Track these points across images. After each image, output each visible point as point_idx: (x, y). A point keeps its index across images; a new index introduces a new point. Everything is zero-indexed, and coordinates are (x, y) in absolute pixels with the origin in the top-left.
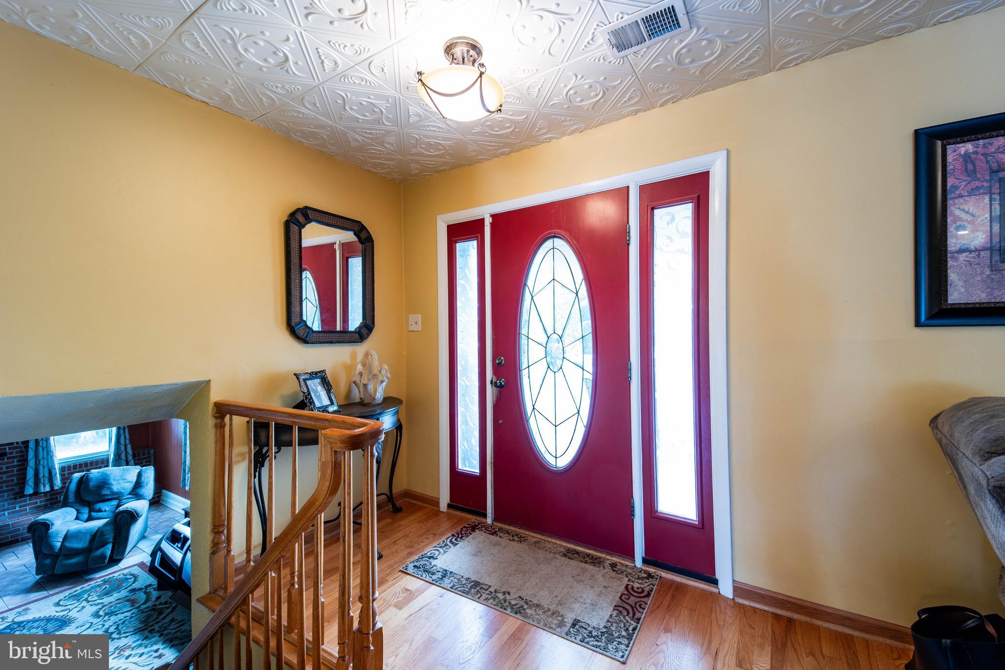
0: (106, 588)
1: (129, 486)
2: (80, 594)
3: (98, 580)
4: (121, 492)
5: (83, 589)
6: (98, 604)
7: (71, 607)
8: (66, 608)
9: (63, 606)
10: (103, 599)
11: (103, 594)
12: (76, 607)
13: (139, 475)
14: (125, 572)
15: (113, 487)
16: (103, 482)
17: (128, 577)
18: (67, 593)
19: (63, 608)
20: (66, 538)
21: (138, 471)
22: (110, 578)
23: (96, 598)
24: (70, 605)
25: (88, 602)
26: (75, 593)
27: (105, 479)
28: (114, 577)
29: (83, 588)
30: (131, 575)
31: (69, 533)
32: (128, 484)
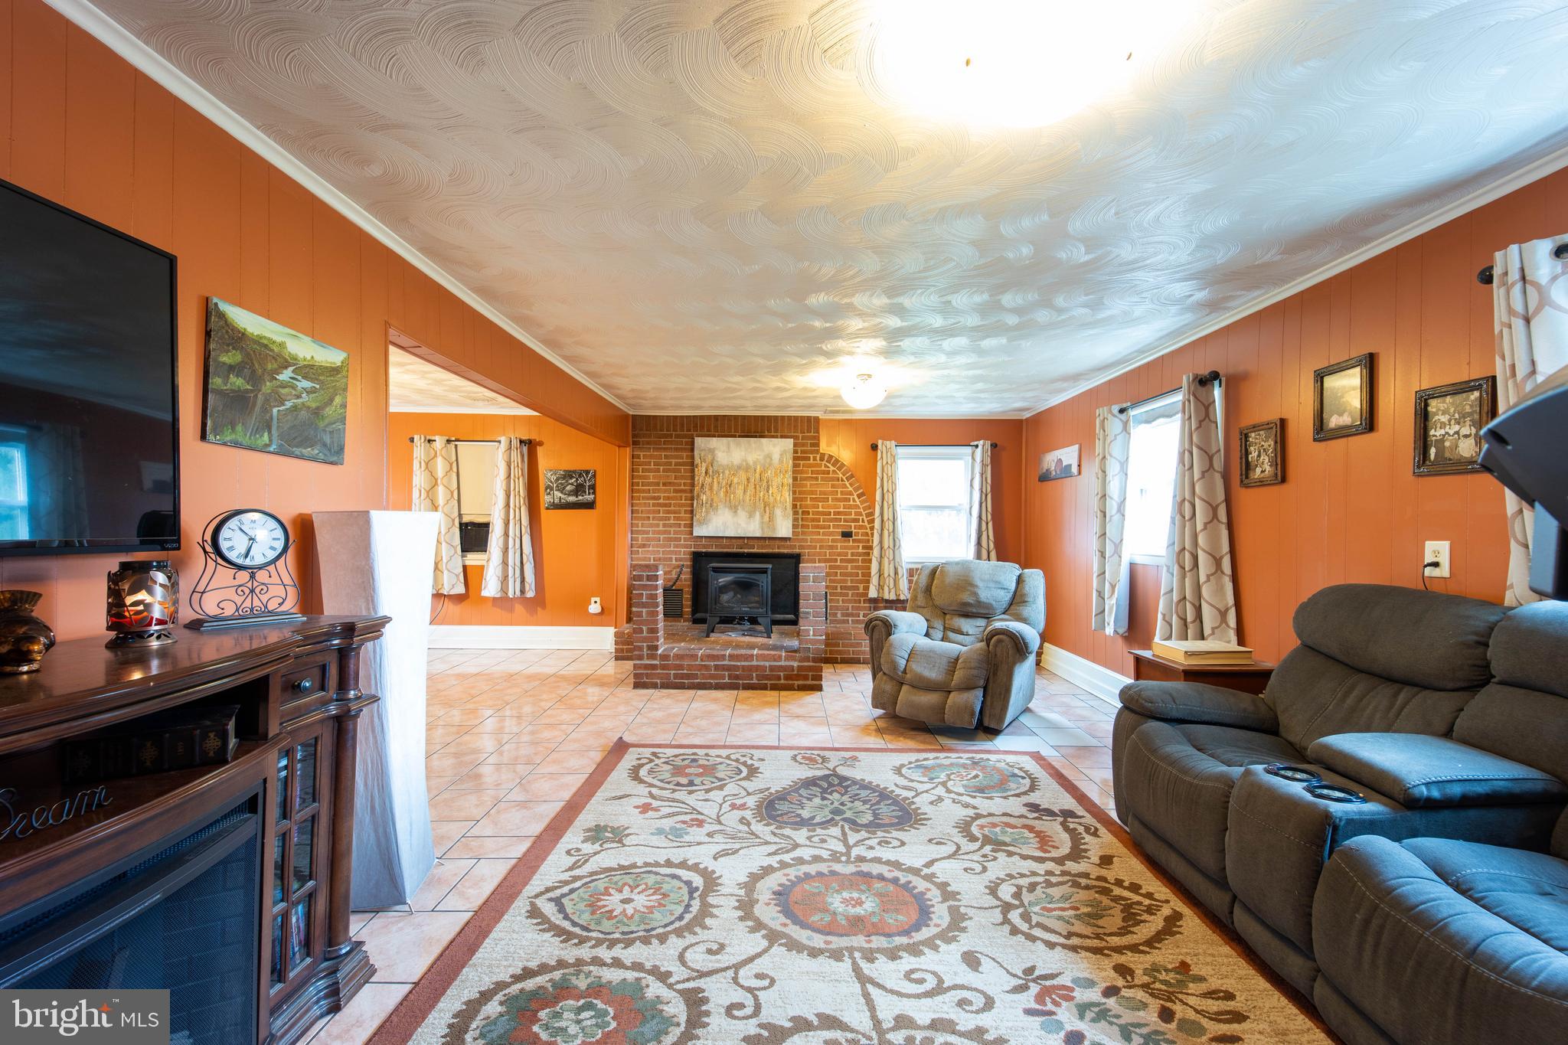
0: (976, 776)
1: (1005, 597)
2: (933, 768)
3: (962, 755)
4: (991, 604)
5: (938, 761)
6: (966, 806)
7: (921, 787)
8: (910, 784)
9: (906, 778)
10: (975, 797)
11: (975, 787)
12: (927, 791)
13: (1020, 580)
14: (1010, 758)
15: (979, 592)
16: (965, 580)
17: (1016, 771)
18: (913, 757)
19: (905, 783)
20: (912, 653)
21: (1018, 573)
22: (982, 759)
23: (962, 790)
24: (918, 782)
25: (949, 791)
26: (924, 763)
27: (967, 576)
28: (988, 760)
29: (937, 758)
30: (1021, 769)
31: (917, 648)
32: (1002, 593)
